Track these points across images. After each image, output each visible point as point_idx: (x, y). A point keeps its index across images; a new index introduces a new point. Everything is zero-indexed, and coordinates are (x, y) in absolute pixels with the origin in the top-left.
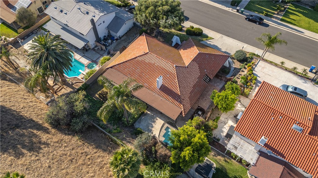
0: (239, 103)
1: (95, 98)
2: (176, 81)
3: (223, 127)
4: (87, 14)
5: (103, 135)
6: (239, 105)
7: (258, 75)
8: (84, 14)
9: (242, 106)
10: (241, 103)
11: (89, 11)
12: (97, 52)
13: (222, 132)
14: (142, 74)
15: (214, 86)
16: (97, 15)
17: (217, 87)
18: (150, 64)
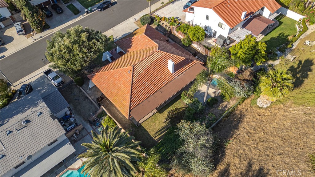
1: (158, 141)
2: (172, 56)
4: (29, 123)
5: (221, 123)
8: (26, 126)
11: (26, 119)
12: (81, 138)
14: (152, 81)
16: (41, 110)
18: (145, 71)
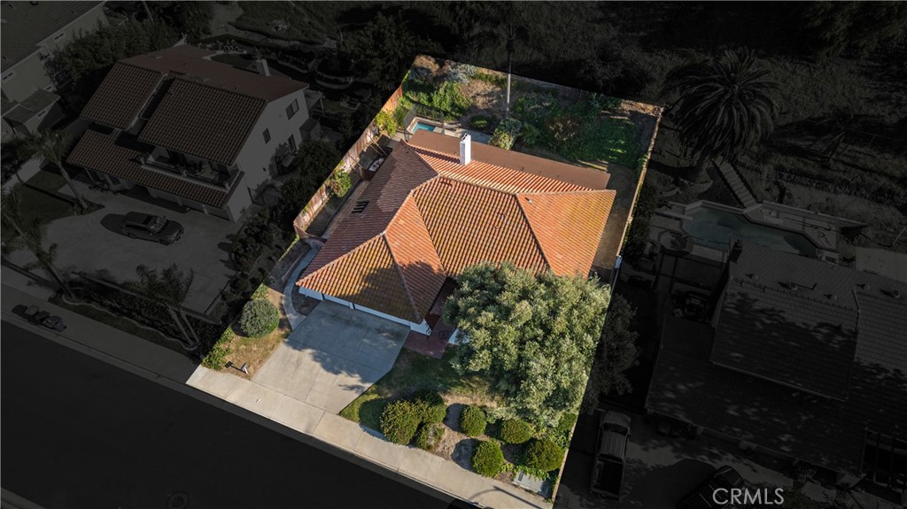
7: (224, 265)
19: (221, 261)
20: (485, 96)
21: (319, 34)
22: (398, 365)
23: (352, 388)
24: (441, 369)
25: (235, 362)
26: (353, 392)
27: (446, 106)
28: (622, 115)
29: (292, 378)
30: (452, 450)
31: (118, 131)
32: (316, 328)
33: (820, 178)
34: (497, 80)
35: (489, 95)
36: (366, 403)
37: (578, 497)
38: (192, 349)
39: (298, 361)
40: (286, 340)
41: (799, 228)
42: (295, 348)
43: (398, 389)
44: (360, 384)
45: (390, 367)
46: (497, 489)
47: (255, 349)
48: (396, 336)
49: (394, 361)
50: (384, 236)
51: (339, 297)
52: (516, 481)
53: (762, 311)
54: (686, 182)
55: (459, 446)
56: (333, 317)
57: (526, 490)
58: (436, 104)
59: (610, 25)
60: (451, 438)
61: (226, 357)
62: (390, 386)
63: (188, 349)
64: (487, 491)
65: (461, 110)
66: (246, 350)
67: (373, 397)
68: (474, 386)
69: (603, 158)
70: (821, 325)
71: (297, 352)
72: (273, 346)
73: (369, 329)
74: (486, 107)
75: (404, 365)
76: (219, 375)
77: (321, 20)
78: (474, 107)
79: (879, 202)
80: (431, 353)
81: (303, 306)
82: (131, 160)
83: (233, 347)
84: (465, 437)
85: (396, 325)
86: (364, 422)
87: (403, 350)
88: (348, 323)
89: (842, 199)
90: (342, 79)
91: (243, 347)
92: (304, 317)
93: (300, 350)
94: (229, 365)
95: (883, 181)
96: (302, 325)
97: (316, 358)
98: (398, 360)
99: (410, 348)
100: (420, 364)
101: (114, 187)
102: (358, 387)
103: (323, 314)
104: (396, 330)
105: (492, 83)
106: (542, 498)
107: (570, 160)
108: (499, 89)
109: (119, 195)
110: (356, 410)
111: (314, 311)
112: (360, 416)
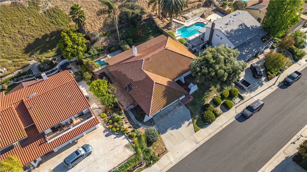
0: (97, 107)
3: (86, 88)
6: (96, 106)
7: (117, 138)
9: (94, 108)
10: (97, 109)
13: (83, 87)
15: (128, 102)
17: (125, 103)
19: (114, 138)
20: (104, 41)
21: (23, 62)
22: (190, 109)
23: (189, 124)
24: (198, 100)
25: (159, 153)
26: (190, 125)
27: (96, 52)
28: (143, 22)
29: (176, 139)
30: (221, 111)
31: (16, 143)
32: (162, 124)
33: (188, 10)
34: (104, 35)
35: (105, 40)
36: (197, 123)
37: (244, 94)
38: (145, 165)
39: (170, 134)
40: (160, 134)
41: (195, 22)
42: (165, 133)
43: (197, 113)
44: (189, 122)
45: (189, 111)
46: (236, 108)
47: (158, 144)
48: (180, 105)
49: (187, 110)
50: (156, 83)
51: (163, 108)
52: (236, 103)
53: (231, 31)
54: (170, 27)
55: (221, 108)
56: (161, 117)
57: (239, 102)
58: (93, 54)
59: (117, 2)
60: (218, 109)
61: (156, 155)
62: (195, 115)
63: (144, 166)
64: (236, 110)
65: (102, 50)
66: (157, 147)
67: (195, 121)
68: (207, 95)
69: (149, 35)
70: (239, 26)
71: (167, 133)
72: (161, 139)
73: (172, 110)
74: (107, 44)
75: (191, 108)
76: (160, 161)
77: (18, 58)
78: (104, 47)
79: (199, 8)
80: (191, 100)
81: (151, 123)
82: (39, 145)
83: (153, 151)
84: (219, 106)
85: (176, 103)
86: (202, 127)
87: (185, 105)
88: (166, 114)
89: (194, 11)
90: (54, 69)
91: (155, 148)
92: (155, 125)
93: (167, 132)
94: (159, 155)
95: (197, 3)
96: (158, 127)
97: (172, 129)
98: (188, 108)
99: (186, 103)
100: (193, 104)
101: (35, 165)
102: (190, 123)
103: (158, 120)
104: (177, 104)
105: (103, 36)
106: (242, 100)
107: (144, 41)
108: (106, 37)
109: (41, 165)
110: (197, 127)
111: (155, 121)
112: (200, 127)
